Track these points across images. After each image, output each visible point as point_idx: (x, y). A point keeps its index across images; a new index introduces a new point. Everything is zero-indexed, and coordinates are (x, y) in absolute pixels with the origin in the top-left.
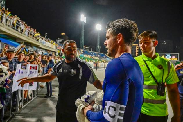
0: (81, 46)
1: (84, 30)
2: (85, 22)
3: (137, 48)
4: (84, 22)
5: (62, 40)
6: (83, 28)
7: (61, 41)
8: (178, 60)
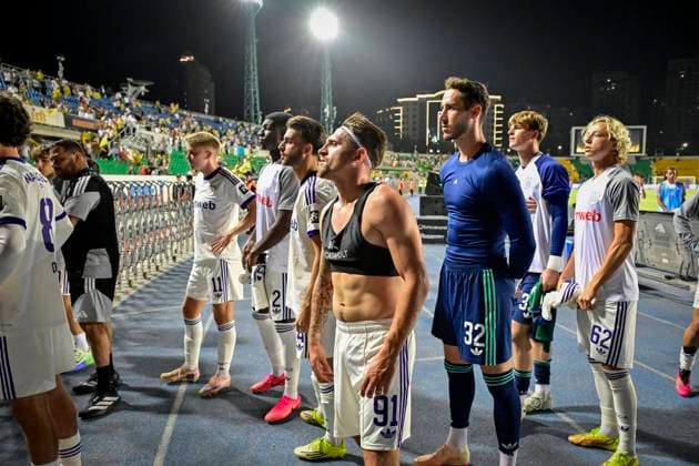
0: (248, 112)
1: (255, 41)
2: (261, 4)
3: (499, 109)
4: (257, 6)
5: (146, 87)
6: (252, 29)
7: (143, 89)
8: (643, 154)
